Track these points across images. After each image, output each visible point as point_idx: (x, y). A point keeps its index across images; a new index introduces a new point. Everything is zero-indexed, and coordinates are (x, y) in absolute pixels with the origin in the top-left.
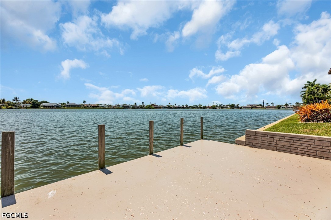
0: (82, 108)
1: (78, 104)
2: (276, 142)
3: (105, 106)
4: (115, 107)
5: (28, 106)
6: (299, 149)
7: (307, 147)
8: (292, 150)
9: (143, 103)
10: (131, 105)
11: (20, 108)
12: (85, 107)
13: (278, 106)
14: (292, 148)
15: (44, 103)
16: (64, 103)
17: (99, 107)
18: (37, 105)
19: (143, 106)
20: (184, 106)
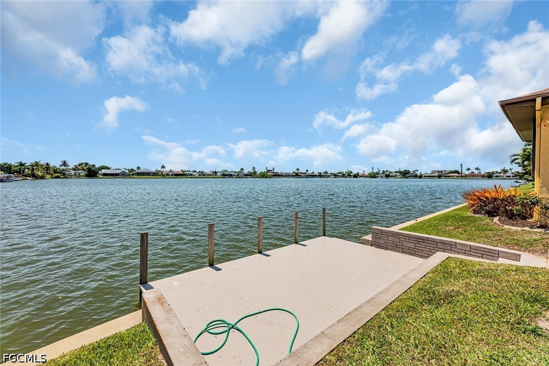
0: (159, 177)
1: (153, 170)
2: (402, 243)
3: (195, 173)
4: (210, 175)
5: (81, 174)
6: (423, 252)
7: (431, 250)
8: (417, 253)
9: (254, 168)
10: (235, 172)
11: (70, 176)
12: (163, 176)
13: (488, 173)
14: (417, 250)
15: (104, 168)
16: (132, 170)
17: (184, 175)
18: (94, 172)
19: (254, 174)
20: (321, 173)
